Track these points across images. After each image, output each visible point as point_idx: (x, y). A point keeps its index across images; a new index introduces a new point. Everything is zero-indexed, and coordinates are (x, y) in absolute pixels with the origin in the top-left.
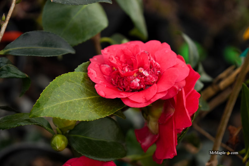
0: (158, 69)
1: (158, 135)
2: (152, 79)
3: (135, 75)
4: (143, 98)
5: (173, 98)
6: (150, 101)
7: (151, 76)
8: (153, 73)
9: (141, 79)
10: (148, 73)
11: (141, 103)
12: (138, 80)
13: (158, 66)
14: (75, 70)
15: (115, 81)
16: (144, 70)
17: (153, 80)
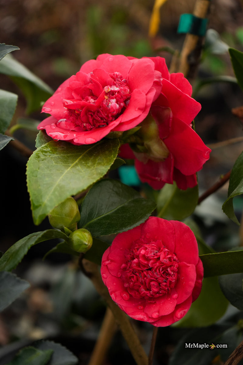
0: (121, 78)
1: (171, 154)
2: (125, 90)
3: (106, 97)
4: (135, 111)
5: (161, 94)
6: (146, 106)
7: (122, 88)
8: (120, 84)
9: (115, 98)
10: (117, 87)
11: (140, 116)
12: (114, 101)
13: (119, 75)
14: (36, 146)
15: (89, 123)
16: (111, 86)
17: (127, 91)
